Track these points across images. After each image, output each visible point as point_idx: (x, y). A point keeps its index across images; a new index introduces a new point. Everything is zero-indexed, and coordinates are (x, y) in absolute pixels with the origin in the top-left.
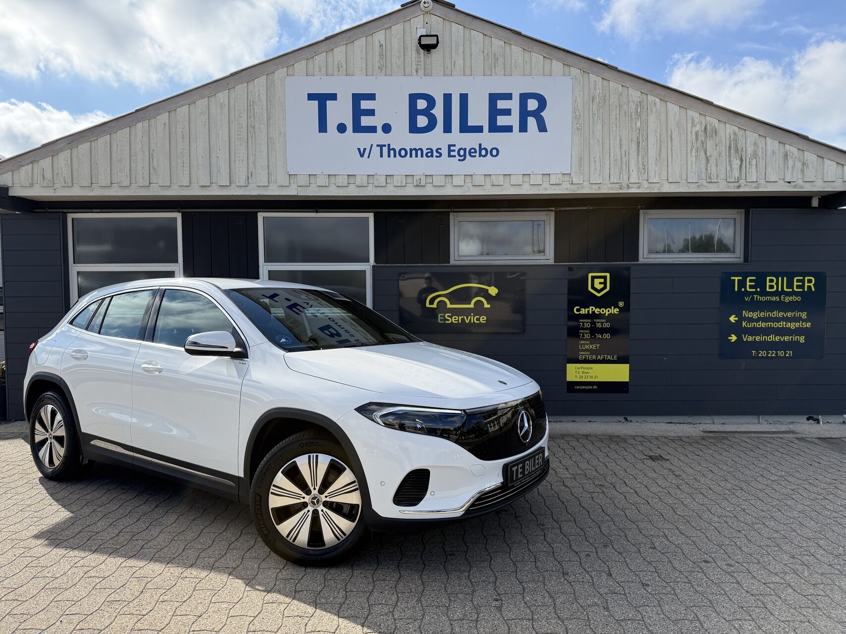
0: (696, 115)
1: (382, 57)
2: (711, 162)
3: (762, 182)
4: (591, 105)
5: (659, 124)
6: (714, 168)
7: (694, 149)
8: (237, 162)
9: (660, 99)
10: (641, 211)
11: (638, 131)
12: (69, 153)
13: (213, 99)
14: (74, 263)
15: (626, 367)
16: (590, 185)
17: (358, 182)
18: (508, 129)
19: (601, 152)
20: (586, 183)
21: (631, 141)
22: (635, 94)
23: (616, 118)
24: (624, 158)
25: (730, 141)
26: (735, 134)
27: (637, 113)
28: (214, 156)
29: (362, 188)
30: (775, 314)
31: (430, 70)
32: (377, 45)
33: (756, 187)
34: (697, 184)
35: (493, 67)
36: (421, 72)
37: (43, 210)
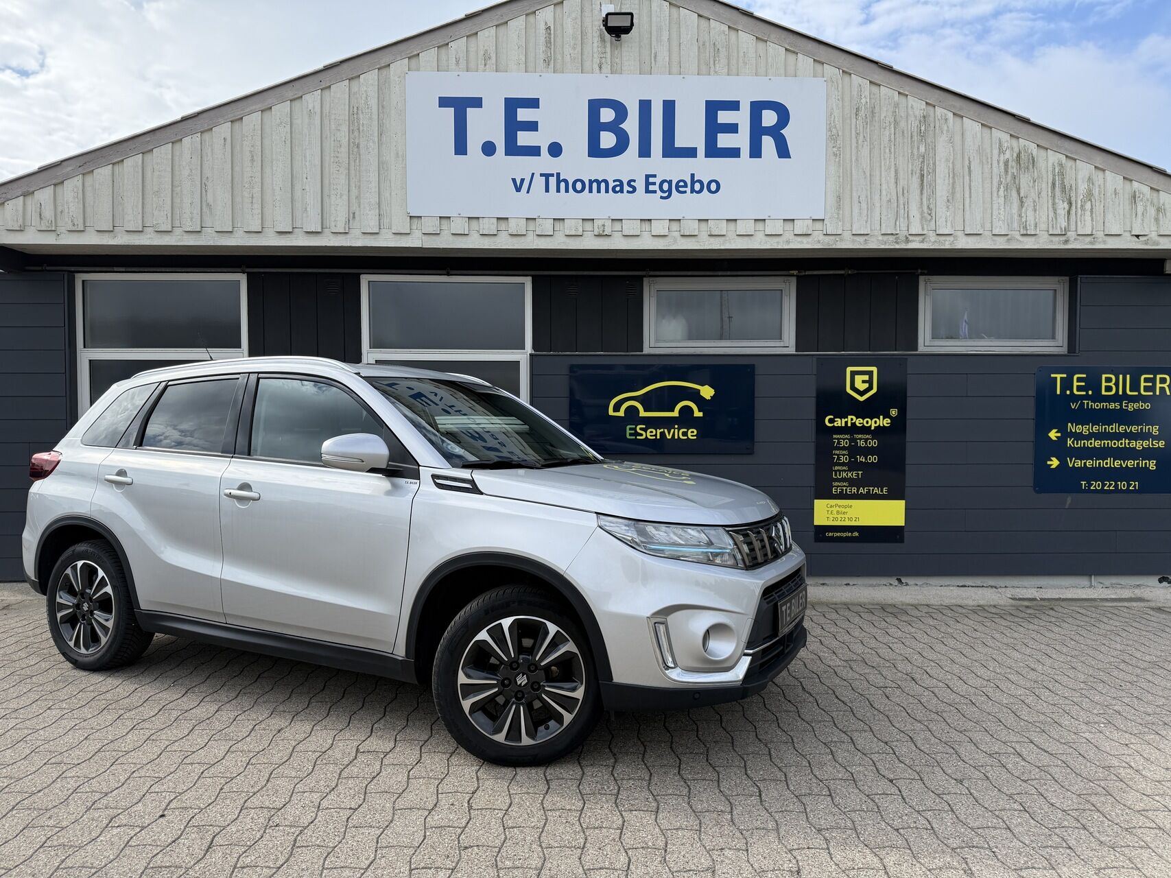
0: (1005, 137)
1: (549, 45)
2: (1026, 205)
3: (1100, 234)
4: (854, 120)
5: (952, 149)
6: (1030, 213)
7: (1002, 187)
8: (333, 197)
9: (954, 114)
10: (922, 278)
11: (921, 160)
12: (81, 181)
13: (297, 104)
14: (85, 347)
15: (901, 504)
16: (852, 237)
17: (513, 231)
18: (734, 153)
19: (869, 188)
20: (847, 235)
21: (912, 174)
22: (916, 105)
23: (890, 140)
24: (901, 196)
25: (1054, 175)
26: (1061, 165)
27: (921, 133)
28: (298, 187)
29: (518, 238)
30: (1114, 428)
31: (619, 66)
32: (543, 27)
33: (1091, 243)
34: (1006, 238)
35: (712, 62)
36: (607, 68)
37: (40, 268)
